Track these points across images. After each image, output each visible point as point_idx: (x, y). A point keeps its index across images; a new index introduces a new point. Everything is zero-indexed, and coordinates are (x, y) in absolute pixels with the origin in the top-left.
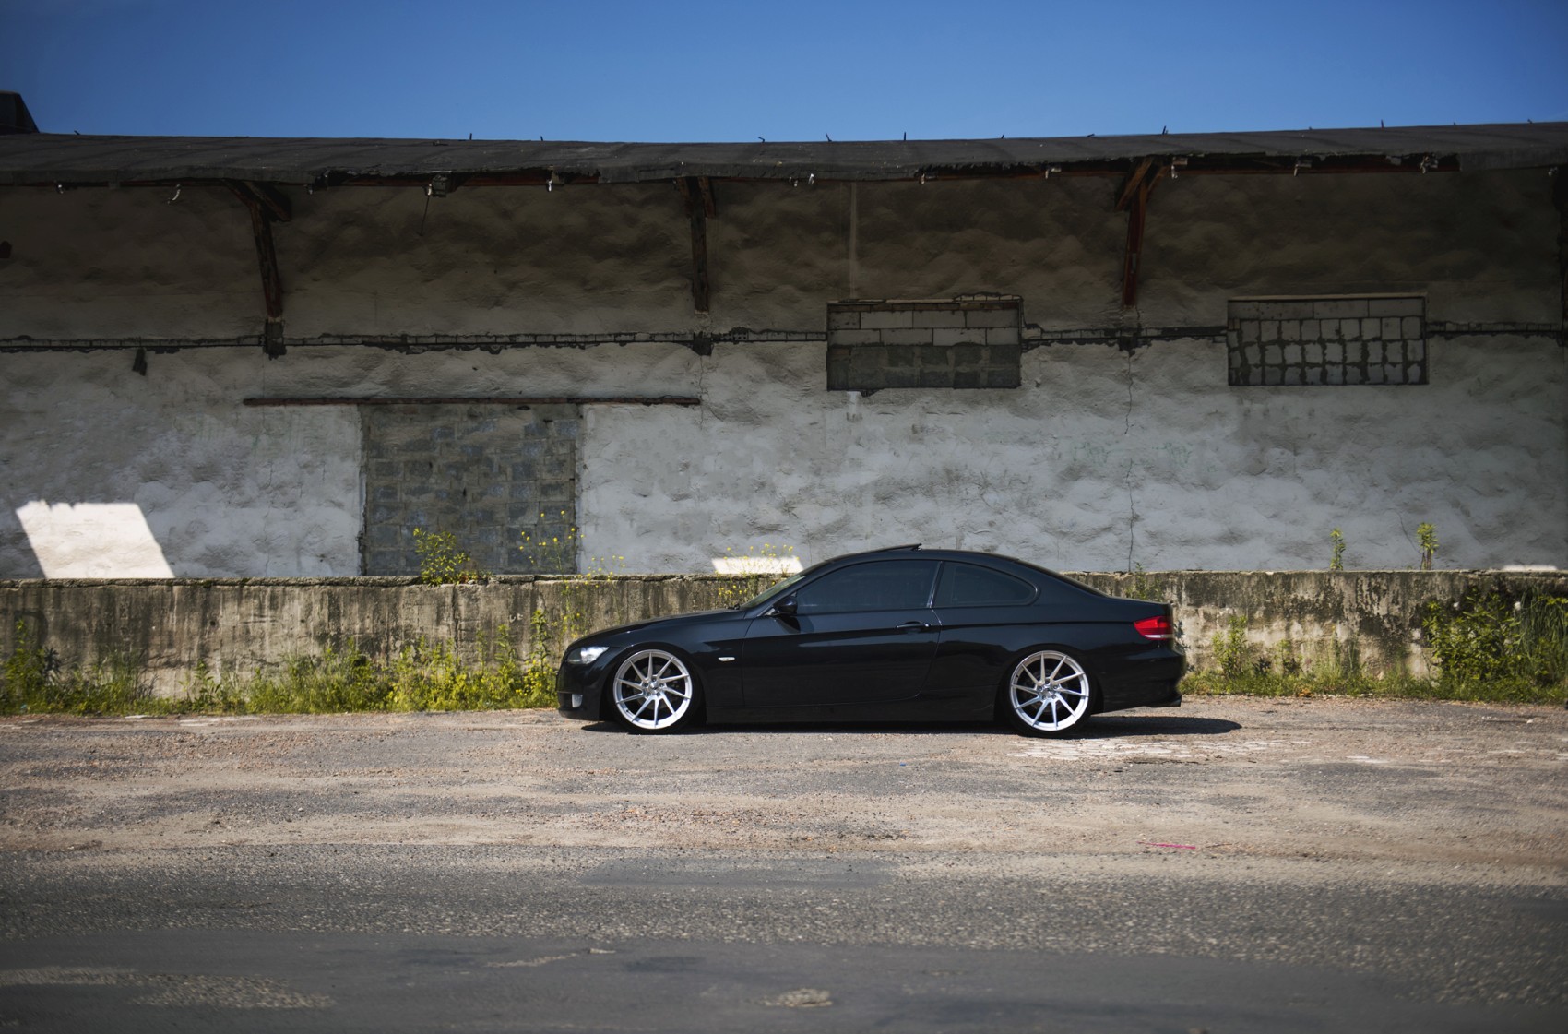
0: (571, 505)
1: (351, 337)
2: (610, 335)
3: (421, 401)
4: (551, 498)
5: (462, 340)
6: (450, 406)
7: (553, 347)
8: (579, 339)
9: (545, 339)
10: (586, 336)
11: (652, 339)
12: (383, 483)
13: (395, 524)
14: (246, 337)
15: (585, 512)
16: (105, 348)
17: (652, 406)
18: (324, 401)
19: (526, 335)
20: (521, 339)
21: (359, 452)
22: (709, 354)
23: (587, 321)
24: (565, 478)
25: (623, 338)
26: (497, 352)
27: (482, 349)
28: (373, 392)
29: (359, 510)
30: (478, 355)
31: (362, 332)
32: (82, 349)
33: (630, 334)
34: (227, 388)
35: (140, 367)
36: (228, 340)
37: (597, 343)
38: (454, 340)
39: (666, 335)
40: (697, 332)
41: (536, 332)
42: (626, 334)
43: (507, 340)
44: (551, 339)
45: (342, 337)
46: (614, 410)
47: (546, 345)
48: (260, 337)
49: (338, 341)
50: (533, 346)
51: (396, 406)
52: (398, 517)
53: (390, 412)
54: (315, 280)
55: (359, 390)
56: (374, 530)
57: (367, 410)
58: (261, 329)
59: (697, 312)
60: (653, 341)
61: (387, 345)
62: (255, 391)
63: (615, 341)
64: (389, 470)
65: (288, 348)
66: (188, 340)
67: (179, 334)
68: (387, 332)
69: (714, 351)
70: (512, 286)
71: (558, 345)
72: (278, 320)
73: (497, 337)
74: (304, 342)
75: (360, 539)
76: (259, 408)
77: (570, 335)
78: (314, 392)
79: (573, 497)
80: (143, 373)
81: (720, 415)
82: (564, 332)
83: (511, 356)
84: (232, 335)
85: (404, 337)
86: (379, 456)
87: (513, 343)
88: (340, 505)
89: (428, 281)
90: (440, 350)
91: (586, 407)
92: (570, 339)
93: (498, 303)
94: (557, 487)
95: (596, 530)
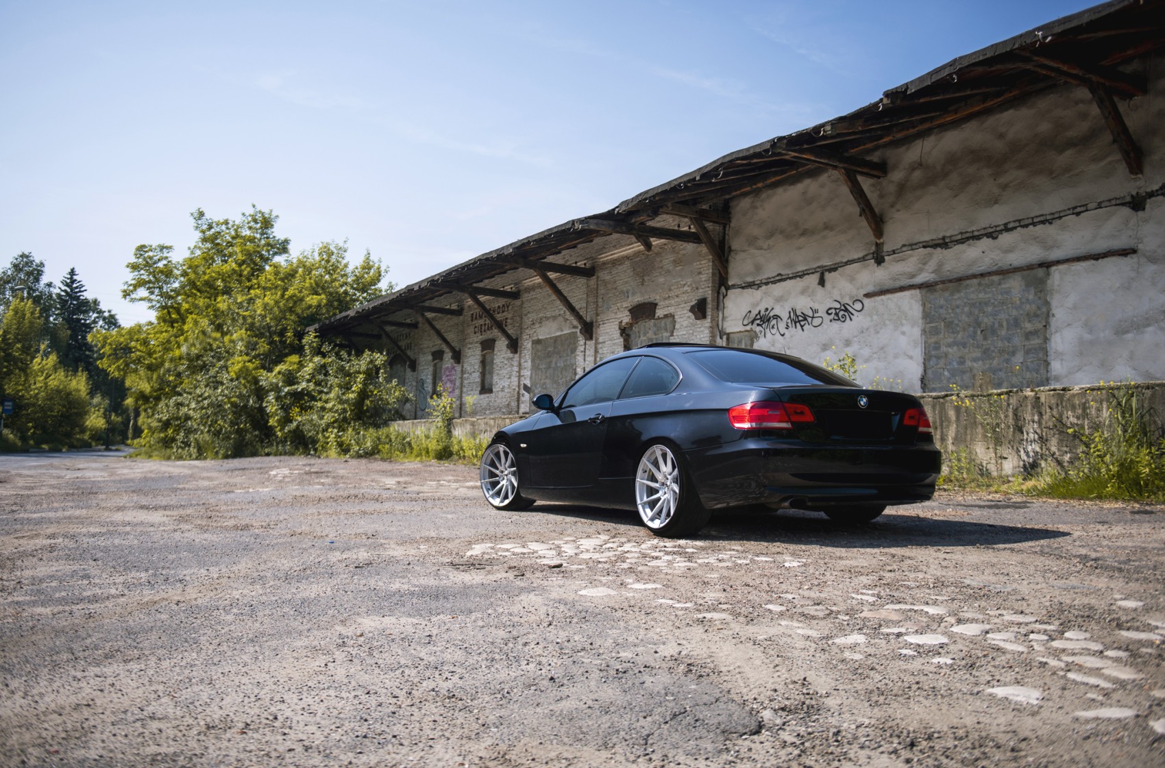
0: (1044, 346)
1: (916, 244)
2: (1069, 209)
3: (950, 281)
4: (1032, 342)
5: (976, 233)
6: (968, 282)
7: (1031, 227)
8: (1048, 217)
9: (1026, 222)
10: (1053, 214)
11: (1099, 206)
12: (933, 340)
13: (940, 368)
14: (867, 255)
15: (1054, 350)
16: (808, 274)
17: (1100, 261)
18: (902, 289)
19: (1014, 221)
20: (1010, 226)
21: (920, 321)
22: (1144, 209)
23: (1053, 203)
24: (1040, 326)
25: (1078, 210)
26: (996, 238)
27: (988, 237)
28: (927, 279)
29: (921, 360)
30: (986, 242)
31: (922, 240)
32: (800, 277)
33: (1083, 206)
34: (858, 289)
35: (822, 282)
36: (859, 259)
37: (1060, 218)
38: (971, 235)
39: (1110, 200)
40: (1134, 193)
41: (1020, 218)
42: (1080, 206)
43: (1002, 227)
44: (1030, 221)
45: (911, 245)
46: (1073, 268)
47: (1026, 226)
48: (873, 253)
49: (910, 248)
50: (1019, 229)
51: (938, 287)
52: (942, 362)
53: (935, 291)
54: (898, 211)
55: (919, 279)
56: (930, 372)
57: (924, 291)
58: (873, 248)
59: (1133, 177)
60: (1101, 208)
61: (935, 246)
62: (870, 289)
63: (1073, 214)
64: (935, 331)
65: (886, 258)
66: (842, 263)
67: (838, 259)
68: (934, 237)
69: (1147, 206)
70: (1004, 187)
71: (1034, 224)
72: (882, 241)
73: (996, 226)
74: (894, 252)
75: (922, 380)
76: (873, 299)
77: (1042, 215)
78: (898, 284)
79: (1046, 340)
80: (823, 286)
81: (1153, 260)
82: (1038, 214)
83: (1006, 239)
84: (860, 255)
85: (944, 238)
86: (930, 323)
87: (1007, 229)
88: (911, 358)
89: (956, 196)
90: (963, 243)
91: (1053, 268)
92: (1042, 219)
93: (996, 202)
94: (1034, 333)
95: (1061, 364)
